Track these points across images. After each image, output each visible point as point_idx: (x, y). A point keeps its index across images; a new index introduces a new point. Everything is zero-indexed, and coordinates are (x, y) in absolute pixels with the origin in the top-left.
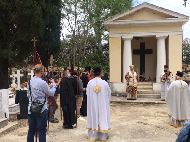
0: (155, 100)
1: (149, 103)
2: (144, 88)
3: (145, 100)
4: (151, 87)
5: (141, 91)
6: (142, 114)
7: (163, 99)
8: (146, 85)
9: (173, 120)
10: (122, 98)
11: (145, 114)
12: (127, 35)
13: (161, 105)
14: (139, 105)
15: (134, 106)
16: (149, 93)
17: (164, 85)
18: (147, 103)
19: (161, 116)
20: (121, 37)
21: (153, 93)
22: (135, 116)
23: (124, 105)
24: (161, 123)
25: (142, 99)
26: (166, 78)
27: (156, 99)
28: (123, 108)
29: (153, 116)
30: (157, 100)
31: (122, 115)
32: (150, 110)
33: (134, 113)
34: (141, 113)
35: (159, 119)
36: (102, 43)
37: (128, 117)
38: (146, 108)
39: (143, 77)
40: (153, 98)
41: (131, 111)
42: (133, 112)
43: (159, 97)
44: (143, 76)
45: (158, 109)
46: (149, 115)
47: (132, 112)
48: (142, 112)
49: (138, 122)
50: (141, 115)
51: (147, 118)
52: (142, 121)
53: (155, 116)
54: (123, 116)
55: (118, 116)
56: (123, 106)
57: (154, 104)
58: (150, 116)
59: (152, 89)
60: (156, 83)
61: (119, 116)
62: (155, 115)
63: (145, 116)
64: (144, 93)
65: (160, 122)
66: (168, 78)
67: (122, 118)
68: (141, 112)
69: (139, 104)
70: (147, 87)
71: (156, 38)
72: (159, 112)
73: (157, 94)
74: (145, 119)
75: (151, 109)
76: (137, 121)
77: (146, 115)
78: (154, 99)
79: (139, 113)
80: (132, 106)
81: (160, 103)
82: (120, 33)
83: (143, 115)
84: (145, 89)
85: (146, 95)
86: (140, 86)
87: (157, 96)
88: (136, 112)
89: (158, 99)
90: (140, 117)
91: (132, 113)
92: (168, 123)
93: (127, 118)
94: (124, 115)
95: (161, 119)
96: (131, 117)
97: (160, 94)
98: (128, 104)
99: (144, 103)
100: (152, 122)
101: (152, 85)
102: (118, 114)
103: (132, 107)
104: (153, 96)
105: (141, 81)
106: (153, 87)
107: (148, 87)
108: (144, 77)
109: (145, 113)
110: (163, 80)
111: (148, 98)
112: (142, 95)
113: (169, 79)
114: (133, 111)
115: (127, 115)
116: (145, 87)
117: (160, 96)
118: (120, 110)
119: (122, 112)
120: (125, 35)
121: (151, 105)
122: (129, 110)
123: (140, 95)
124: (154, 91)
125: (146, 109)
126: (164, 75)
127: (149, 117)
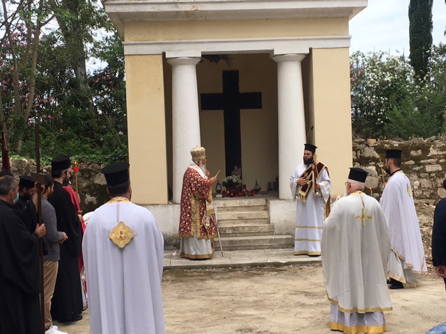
0: (276, 255)
1: (262, 265)
2: (241, 219)
3: (249, 257)
4: (264, 214)
5: (233, 228)
6: (244, 302)
7: (303, 249)
8: (248, 207)
9: (341, 314)
10: (174, 254)
11: (255, 302)
12: (184, 46)
13: (296, 268)
14: (231, 274)
15: (218, 279)
16: (259, 233)
17: (304, 204)
18: (253, 266)
19: (303, 305)
20: (164, 54)
21: (271, 232)
22: (226, 310)
23: (186, 276)
24: (308, 326)
25: (237, 252)
26: (308, 183)
27: (281, 251)
28: (183, 286)
29: (282, 307)
30: (284, 254)
31: (185, 312)
32: (270, 289)
33: (221, 302)
34: (244, 299)
35: (300, 313)
36: (87, 68)
37: (204, 315)
38: (256, 282)
39: (237, 183)
40: (271, 247)
41: (211, 296)
42: (218, 298)
43: (290, 244)
44: (235, 179)
45: (290, 282)
46: (267, 302)
47: (214, 298)
48: (246, 295)
49: (241, 330)
50: (244, 304)
51: (263, 313)
52: (251, 325)
53: (285, 307)
54: (190, 314)
55: (173, 314)
56: (181, 281)
57: (276, 267)
58: (271, 307)
59: (268, 220)
60: (277, 201)
61: (177, 315)
62: (287, 301)
63: (256, 309)
64: (243, 234)
65: (306, 323)
66: (316, 185)
67: (187, 321)
68: (242, 294)
69: (230, 271)
70: (251, 215)
71: (274, 58)
72: (297, 293)
73: (281, 234)
74: (258, 318)
75: (270, 285)
76: (236, 325)
77: (258, 305)
78: (275, 252)
79: (237, 299)
80: (212, 278)
81: (294, 263)
82: (160, 41)
83: (252, 306)
84: (246, 220)
85: (249, 241)
86: (229, 213)
87: (283, 243)
88: (227, 298)
89: (287, 251)
90: (243, 313)
91: (213, 300)
92: (329, 325)
93: (203, 318)
94: (191, 311)
95: (307, 313)
96: (213, 313)
97: (293, 235)
98: (196, 274)
99: (247, 265)
100: (280, 326)
101: (266, 208)
102: (173, 309)
103: (210, 283)
104: (271, 240)
105: (229, 196)
106: (271, 213)
107: (254, 213)
108: (240, 181)
109: (255, 299)
110: (300, 192)
111: (256, 248)
112: (236, 242)
113: (318, 189)
114: (217, 293)
115: (202, 310)
116: (245, 213)
117: (293, 239)
118: (176, 295)
119: (183, 301)
120: (177, 47)
121: (269, 270)
122: (203, 292)
123: (231, 242)
124: (273, 227)
125: (256, 286)
126: (303, 176)
127: (269, 311)
